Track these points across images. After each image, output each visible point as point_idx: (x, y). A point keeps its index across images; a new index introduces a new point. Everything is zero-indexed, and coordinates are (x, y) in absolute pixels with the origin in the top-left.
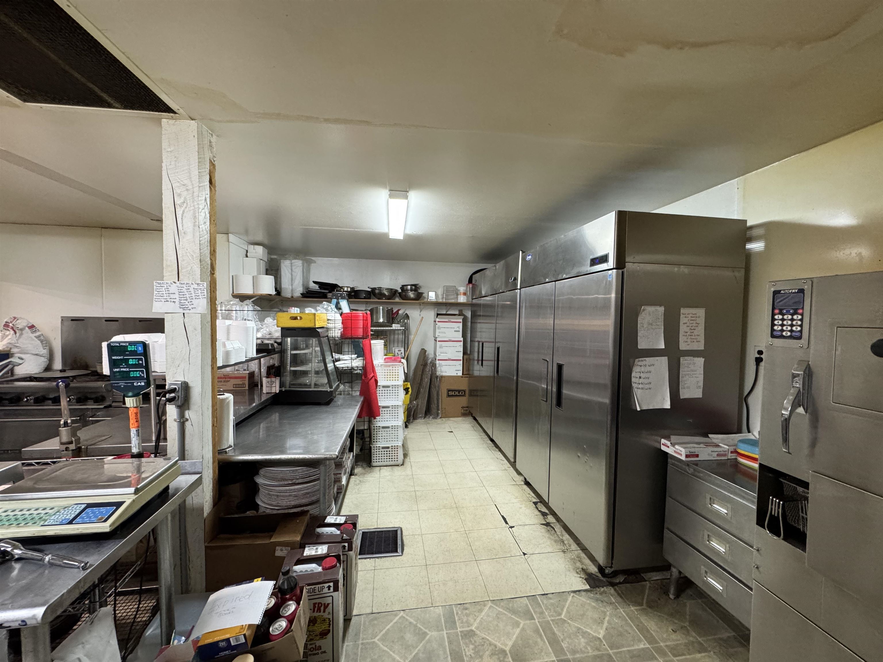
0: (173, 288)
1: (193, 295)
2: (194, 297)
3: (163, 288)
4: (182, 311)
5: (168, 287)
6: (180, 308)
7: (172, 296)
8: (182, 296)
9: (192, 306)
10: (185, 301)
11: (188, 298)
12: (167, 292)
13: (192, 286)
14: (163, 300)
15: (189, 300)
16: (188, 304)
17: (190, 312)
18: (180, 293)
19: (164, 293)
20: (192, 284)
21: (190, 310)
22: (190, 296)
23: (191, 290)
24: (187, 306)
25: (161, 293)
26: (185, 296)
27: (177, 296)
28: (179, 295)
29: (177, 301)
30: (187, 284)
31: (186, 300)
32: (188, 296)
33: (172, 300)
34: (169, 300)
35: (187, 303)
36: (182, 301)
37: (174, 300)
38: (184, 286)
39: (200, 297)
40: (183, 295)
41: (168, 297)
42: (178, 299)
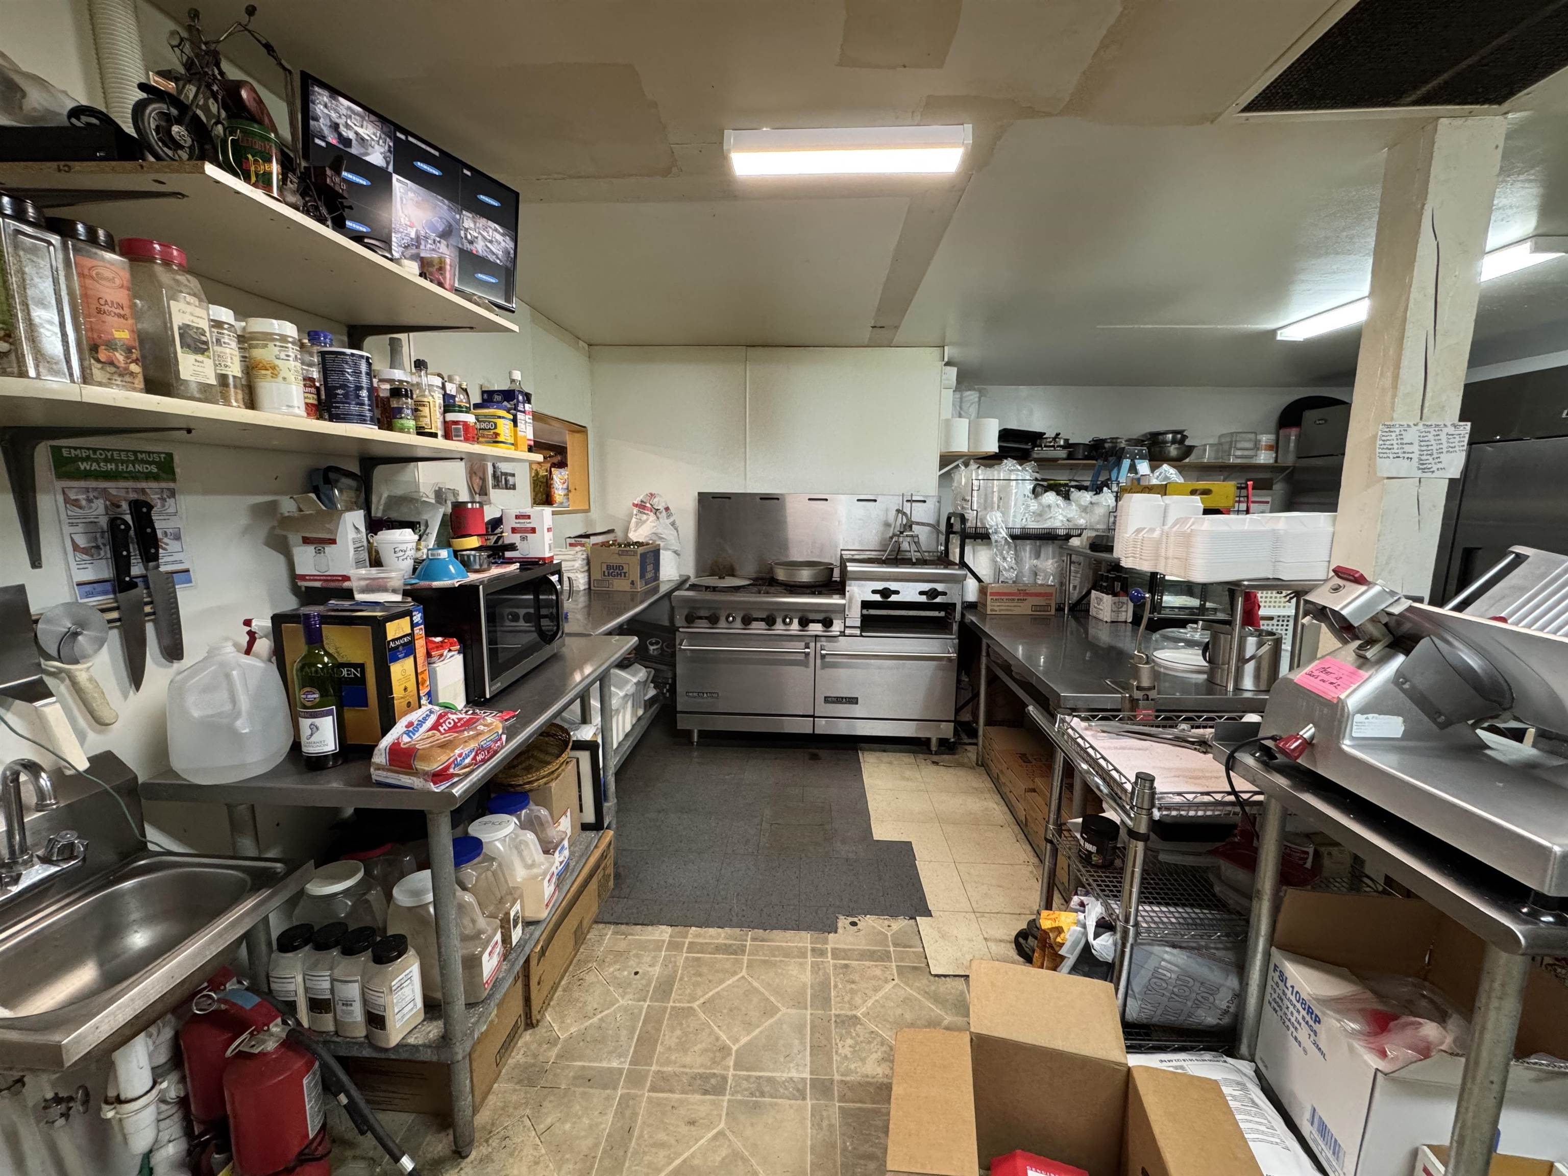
0: (1412, 435)
1: (1445, 445)
2: (1445, 450)
3: (1393, 434)
4: (1419, 474)
5: (1403, 432)
6: (1419, 469)
7: (1407, 448)
8: (1425, 448)
9: (1440, 466)
10: (1428, 457)
11: (1435, 451)
12: (1399, 441)
13: (1445, 430)
14: (1391, 456)
15: (1435, 456)
16: (1433, 462)
17: (1434, 475)
18: (1422, 444)
19: (1395, 442)
20: (1445, 426)
21: (1433, 472)
22: (1438, 447)
23: (1443, 437)
24: (1429, 466)
25: (1388, 443)
26: (1430, 448)
27: (1415, 448)
28: (1420, 446)
29: (1415, 457)
30: (1437, 426)
31: (1431, 455)
32: (1434, 447)
33: (1406, 455)
34: (1401, 455)
35: (1431, 460)
36: (1423, 458)
37: (1410, 456)
38: (1431, 430)
39: (1457, 449)
40: (1427, 446)
41: (1399, 451)
42: (1417, 453)
